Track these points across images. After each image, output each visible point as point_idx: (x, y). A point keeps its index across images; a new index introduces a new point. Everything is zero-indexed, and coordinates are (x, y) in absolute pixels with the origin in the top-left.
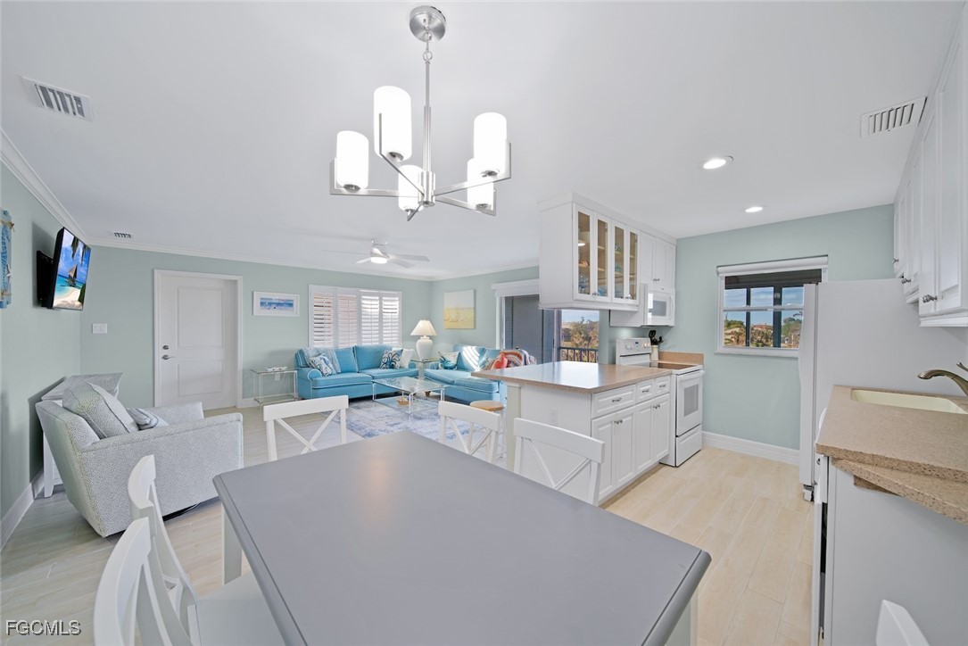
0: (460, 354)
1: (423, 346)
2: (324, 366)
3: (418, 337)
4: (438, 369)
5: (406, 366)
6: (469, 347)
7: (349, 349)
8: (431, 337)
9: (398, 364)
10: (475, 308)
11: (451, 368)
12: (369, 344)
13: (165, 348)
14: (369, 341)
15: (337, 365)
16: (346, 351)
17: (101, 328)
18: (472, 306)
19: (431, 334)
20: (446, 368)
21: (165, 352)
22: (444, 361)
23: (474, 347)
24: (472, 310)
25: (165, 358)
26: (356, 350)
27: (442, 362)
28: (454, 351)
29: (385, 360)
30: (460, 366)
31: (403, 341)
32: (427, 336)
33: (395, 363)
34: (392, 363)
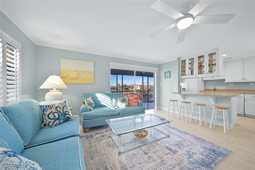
31: (22, 95)
32: (57, 89)
33: (69, 114)
34: (66, 116)
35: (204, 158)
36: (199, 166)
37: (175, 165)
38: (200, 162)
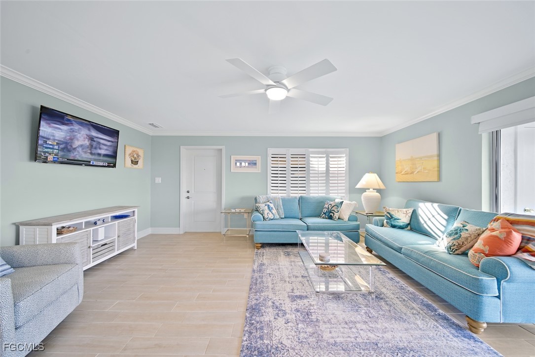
0: (414, 212)
1: (369, 199)
2: (266, 211)
3: (364, 190)
4: (383, 226)
5: (346, 218)
6: (429, 204)
7: (296, 197)
8: (379, 191)
9: (336, 215)
10: (439, 156)
11: (401, 228)
12: (317, 195)
13: (188, 192)
14: (316, 192)
15: (282, 211)
16: (291, 200)
17: (158, 180)
18: (435, 152)
19: (378, 188)
20: (393, 226)
21: (188, 195)
22: (390, 217)
23: (436, 205)
24: (436, 158)
25: (188, 198)
26: (301, 200)
27: (388, 218)
28: (407, 207)
29: (325, 210)
30: (414, 226)
31: (349, 193)
32: (374, 189)
33: (334, 214)
34: (331, 214)
35: (262, 319)
36: (258, 302)
37: (274, 286)
38: (261, 308)
